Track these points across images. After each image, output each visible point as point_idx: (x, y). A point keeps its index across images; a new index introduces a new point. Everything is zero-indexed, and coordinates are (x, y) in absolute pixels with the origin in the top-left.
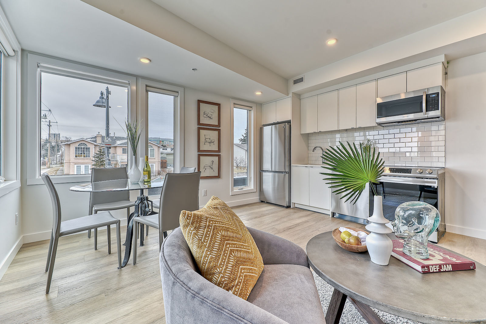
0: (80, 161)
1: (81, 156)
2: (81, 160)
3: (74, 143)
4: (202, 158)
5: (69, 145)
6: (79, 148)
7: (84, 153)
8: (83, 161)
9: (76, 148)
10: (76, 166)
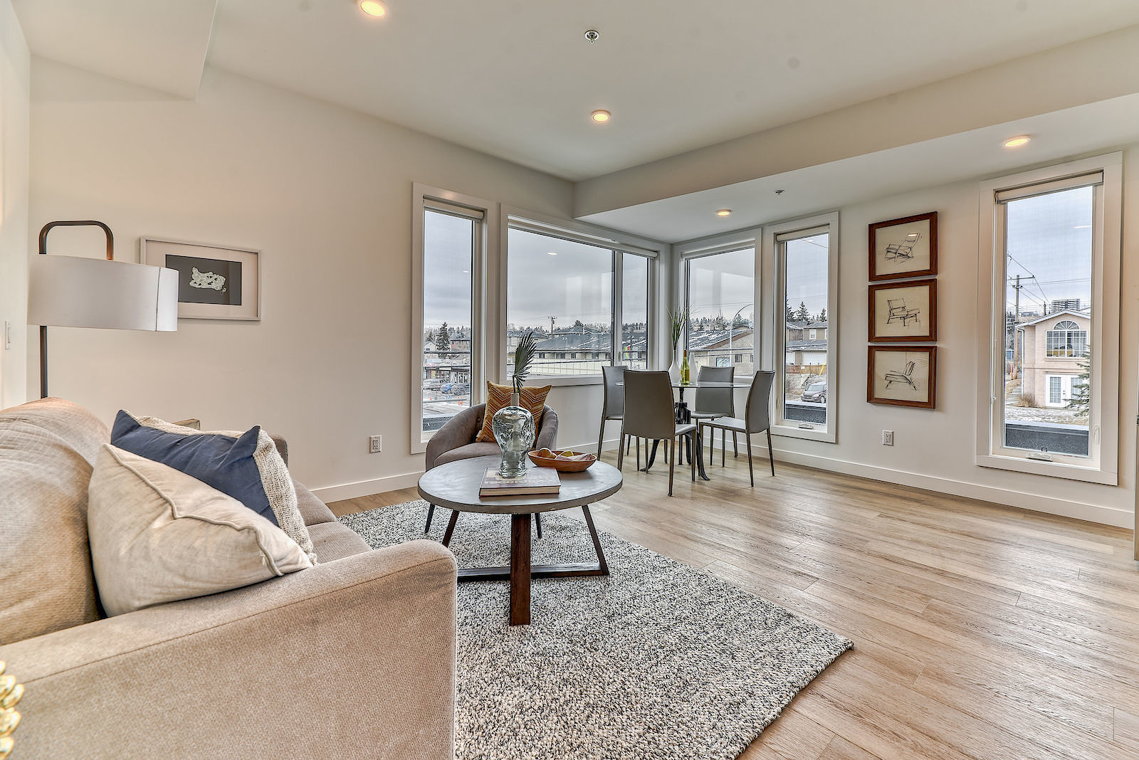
0: (1059, 365)
1: (1062, 354)
2: (1062, 363)
3: (1045, 322)
4: (879, 355)
5: (1033, 327)
6: (1056, 334)
7: (1070, 347)
8: (1066, 367)
9: (1050, 334)
10: (1048, 377)
